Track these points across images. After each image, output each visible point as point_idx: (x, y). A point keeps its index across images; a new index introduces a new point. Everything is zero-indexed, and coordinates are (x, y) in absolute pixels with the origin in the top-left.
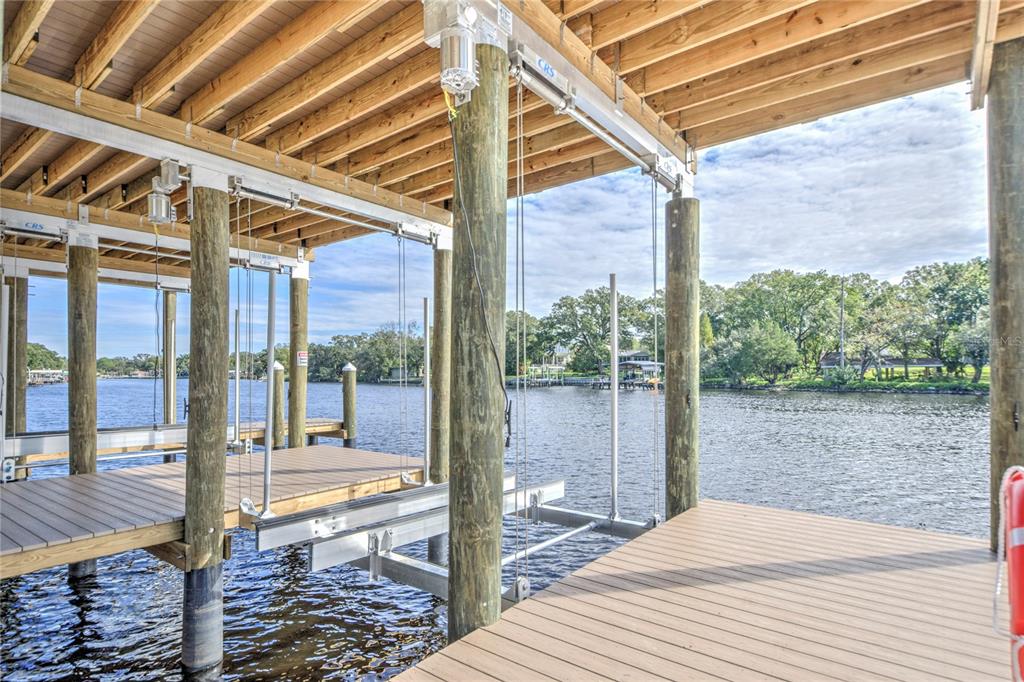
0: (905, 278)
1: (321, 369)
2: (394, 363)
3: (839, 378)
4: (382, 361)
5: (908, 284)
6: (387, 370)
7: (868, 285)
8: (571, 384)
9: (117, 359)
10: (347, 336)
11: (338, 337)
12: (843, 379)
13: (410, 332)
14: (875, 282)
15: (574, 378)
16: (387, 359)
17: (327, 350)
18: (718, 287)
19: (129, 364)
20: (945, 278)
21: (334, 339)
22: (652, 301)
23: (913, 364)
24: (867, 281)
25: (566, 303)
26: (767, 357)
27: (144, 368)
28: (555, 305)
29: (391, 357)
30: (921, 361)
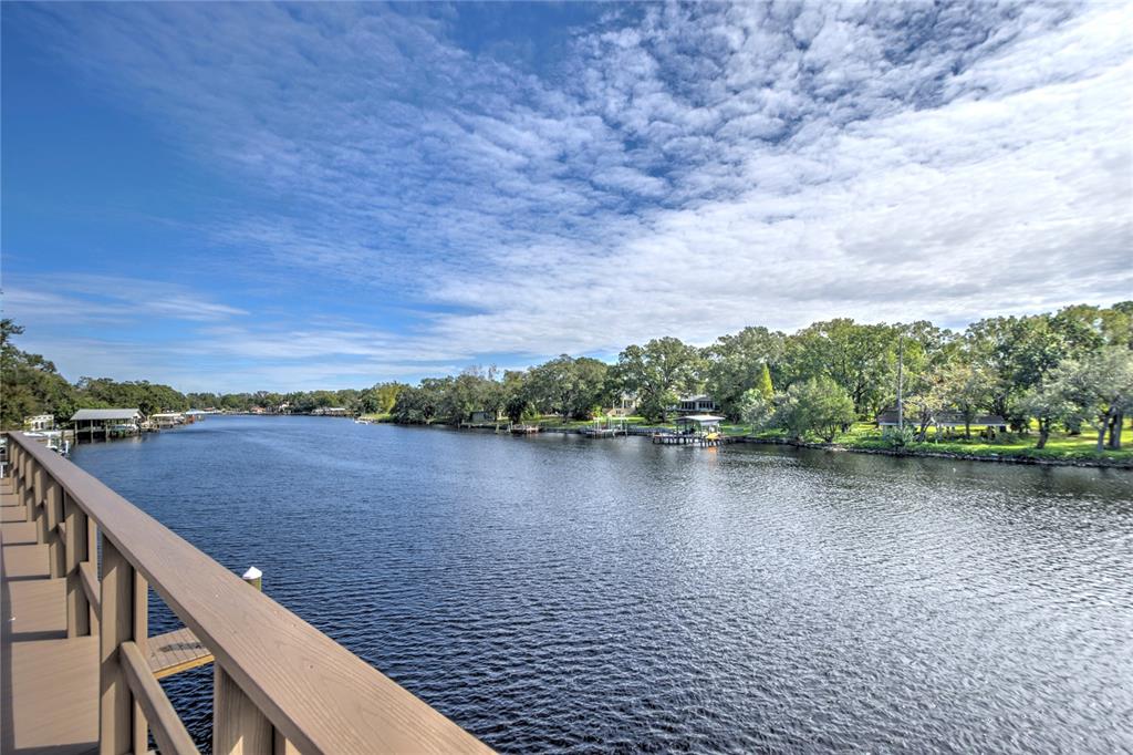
0: (968, 330)
1: (410, 411)
2: (475, 408)
3: (897, 439)
4: (463, 405)
5: (971, 337)
6: (468, 415)
7: (929, 333)
8: (635, 434)
9: (243, 395)
10: (434, 380)
11: (427, 380)
12: (901, 441)
13: (491, 376)
14: (937, 329)
15: (638, 427)
16: (468, 404)
17: (416, 392)
18: (780, 333)
19: (250, 400)
20: (1011, 335)
21: (423, 381)
22: (715, 349)
23: (974, 423)
24: (928, 329)
25: (632, 351)
26: (822, 417)
27: (263, 405)
28: (621, 354)
29: (471, 402)
30: (983, 420)
